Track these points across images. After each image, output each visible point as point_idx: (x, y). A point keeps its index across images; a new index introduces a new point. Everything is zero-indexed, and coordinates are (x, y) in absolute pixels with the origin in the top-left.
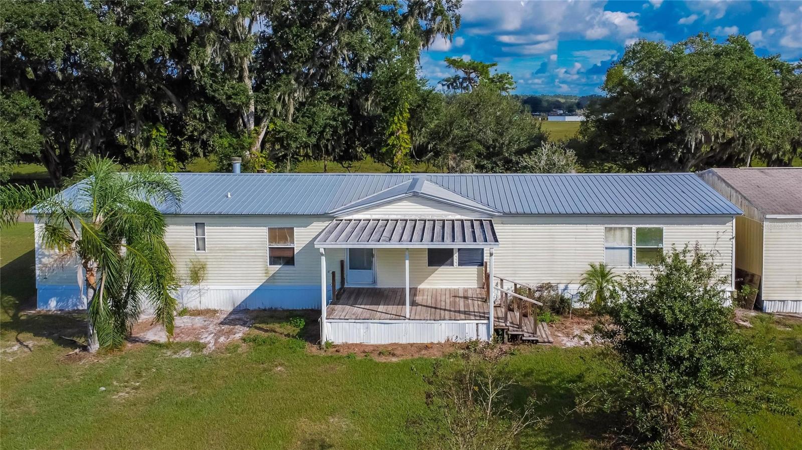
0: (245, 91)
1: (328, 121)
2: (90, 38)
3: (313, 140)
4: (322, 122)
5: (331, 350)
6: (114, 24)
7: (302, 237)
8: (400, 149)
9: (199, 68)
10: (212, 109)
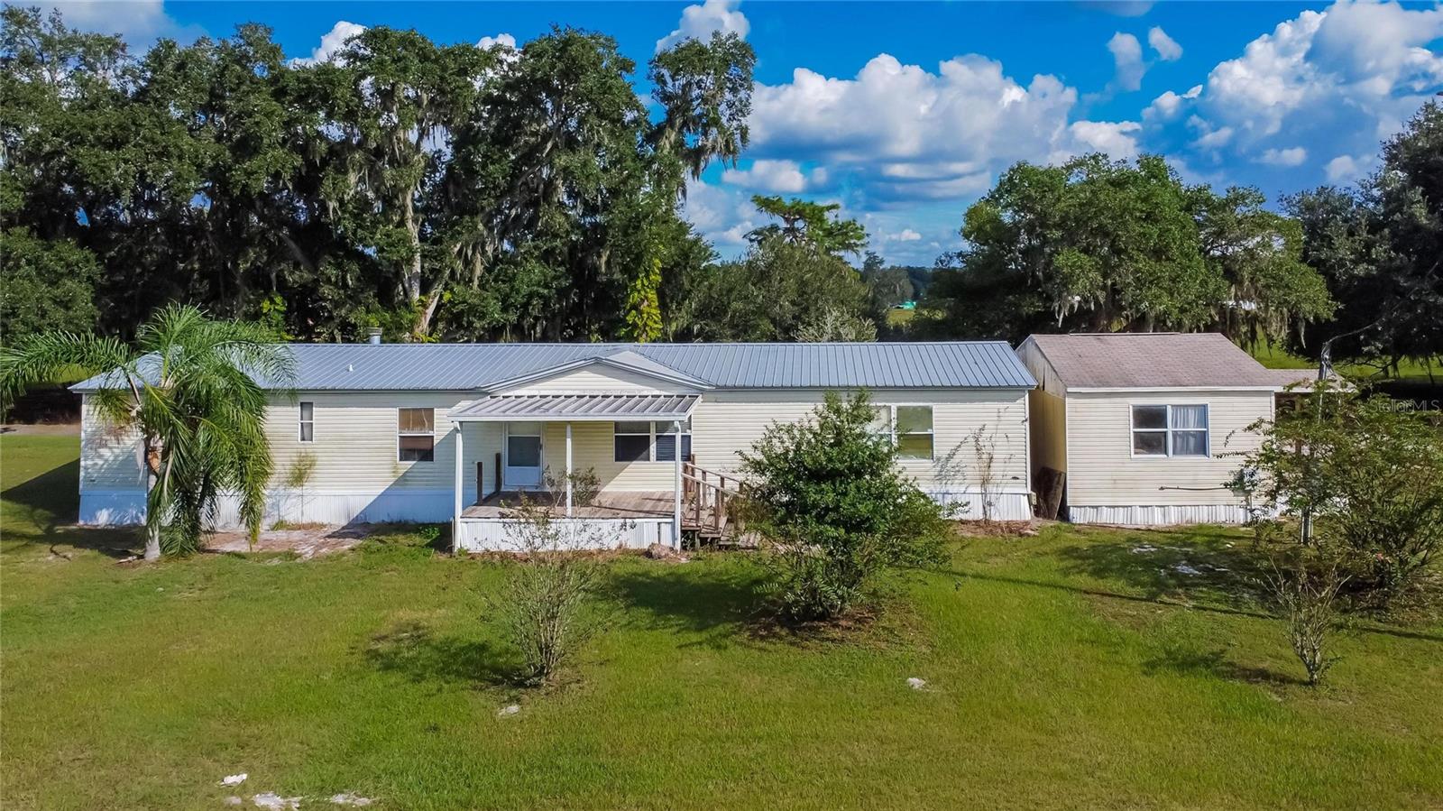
0: (405, 241)
1: (535, 288)
2: (175, 162)
3: (513, 318)
4: (525, 290)
5: (463, 558)
6: (213, 140)
7: (444, 422)
8: (645, 330)
9: (337, 205)
10: (355, 267)
